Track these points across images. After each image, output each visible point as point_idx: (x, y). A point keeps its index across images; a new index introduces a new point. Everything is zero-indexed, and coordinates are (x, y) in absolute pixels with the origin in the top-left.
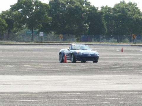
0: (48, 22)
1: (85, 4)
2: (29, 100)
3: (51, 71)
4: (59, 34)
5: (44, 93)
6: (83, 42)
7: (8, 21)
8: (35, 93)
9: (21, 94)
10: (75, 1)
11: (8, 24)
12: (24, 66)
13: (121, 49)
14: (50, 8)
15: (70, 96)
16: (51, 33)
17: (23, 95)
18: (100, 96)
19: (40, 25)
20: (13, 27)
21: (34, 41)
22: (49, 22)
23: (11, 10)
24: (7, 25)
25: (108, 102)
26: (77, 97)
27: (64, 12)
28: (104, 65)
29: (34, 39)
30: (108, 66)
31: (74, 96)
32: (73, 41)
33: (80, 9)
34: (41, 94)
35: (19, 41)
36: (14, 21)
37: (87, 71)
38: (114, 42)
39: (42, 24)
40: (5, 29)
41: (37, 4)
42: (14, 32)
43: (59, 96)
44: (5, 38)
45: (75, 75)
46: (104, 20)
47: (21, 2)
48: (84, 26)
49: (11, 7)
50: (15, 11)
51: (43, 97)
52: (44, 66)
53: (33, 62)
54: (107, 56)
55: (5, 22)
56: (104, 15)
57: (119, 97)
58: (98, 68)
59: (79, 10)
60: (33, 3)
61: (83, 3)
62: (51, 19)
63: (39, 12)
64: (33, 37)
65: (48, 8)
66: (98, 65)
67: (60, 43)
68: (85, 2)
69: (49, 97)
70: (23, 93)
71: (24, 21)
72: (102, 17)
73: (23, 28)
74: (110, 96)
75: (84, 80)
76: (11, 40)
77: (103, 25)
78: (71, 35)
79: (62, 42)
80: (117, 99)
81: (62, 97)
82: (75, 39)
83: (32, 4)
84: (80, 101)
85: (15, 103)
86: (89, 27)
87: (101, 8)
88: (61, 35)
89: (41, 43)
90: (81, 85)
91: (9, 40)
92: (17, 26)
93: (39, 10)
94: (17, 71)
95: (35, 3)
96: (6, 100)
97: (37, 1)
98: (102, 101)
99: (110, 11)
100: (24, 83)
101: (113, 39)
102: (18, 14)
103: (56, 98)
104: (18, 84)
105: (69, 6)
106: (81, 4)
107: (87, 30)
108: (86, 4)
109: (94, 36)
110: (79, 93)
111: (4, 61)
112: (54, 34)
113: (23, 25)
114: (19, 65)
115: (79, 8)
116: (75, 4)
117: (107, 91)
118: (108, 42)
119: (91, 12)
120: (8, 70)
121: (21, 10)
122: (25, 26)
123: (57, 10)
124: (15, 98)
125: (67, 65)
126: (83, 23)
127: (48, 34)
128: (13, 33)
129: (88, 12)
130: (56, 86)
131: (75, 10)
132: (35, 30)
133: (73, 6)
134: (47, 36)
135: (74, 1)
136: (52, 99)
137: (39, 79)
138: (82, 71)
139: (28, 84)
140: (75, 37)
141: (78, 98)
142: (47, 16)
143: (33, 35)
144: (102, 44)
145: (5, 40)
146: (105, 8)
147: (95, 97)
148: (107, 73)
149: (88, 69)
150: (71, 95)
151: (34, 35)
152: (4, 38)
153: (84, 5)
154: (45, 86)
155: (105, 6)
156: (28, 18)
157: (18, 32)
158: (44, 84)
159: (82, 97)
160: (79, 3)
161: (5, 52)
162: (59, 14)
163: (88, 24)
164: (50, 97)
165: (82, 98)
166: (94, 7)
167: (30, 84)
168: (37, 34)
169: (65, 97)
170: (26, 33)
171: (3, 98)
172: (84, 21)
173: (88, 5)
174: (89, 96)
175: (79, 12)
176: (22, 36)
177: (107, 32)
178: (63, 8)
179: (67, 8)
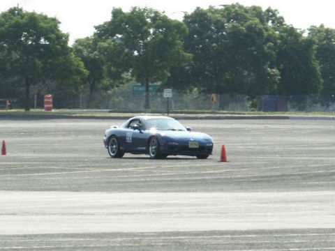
0: (183, 65)
1: (270, 21)
3: (190, 180)
4: (211, 93)
5: (170, 236)
6: (266, 113)
7: (89, 62)
8: (148, 236)
9: (117, 237)
10: (248, 15)
11: (88, 69)
12: (125, 169)
14: (188, 31)
15: (233, 242)
16: (191, 90)
17: (119, 239)
18: (303, 243)
19: (165, 71)
20: (101, 77)
21: (150, 110)
22: (186, 64)
23: (97, 37)
24: (86, 72)
26: (247, 244)
27: (221, 42)
28: (314, 168)
29: (151, 106)
30: (325, 168)
31: (240, 242)
32: (244, 110)
33: (260, 34)
34: (163, 238)
35: (116, 110)
36: (103, 63)
37: (275, 181)
39: (169, 68)
40: (82, 82)
41: (157, 22)
42: (103, 89)
43: (205, 243)
44: (83, 102)
45: (246, 190)
46: (318, 60)
47: (119, 18)
48: (269, 74)
49: (96, 31)
50: (107, 38)
51: (167, 245)
52: (172, 169)
54: (322, 144)
55: (82, 64)
56: (315, 47)
58: (301, 173)
59: (256, 37)
60: (148, 20)
61: (266, 20)
62: (191, 58)
63: (161, 40)
64: (147, 101)
65: (184, 31)
66: (300, 168)
67: (212, 115)
68: (271, 16)
69: (180, 245)
70: (121, 235)
71: (128, 62)
72: (312, 50)
73: (124, 81)
74: (325, 242)
75: (266, 203)
76: (97, 107)
77: (314, 70)
78: (238, 95)
79: (217, 111)
81: (212, 245)
82: (248, 104)
83: (146, 23)
86: (281, 75)
87: (309, 30)
88: (214, 95)
89: (166, 115)
90: (259, 214)
91: (91, 108)
92: (110, 74)
93: (161, 36)
94: (108, 183)
95: (154, 19)
97: (158, 16)
99: (329, 39)
100: (125, 211)
102: (114, 45)
103: (198, 248)
104: (110, 214)
105: (233, 26)
106: (262, 22)
107: (275, 82)
108: (273, 22)
109: (291, 96)
110: (254, 236)
111: (80, 157)
112: (197, 92)
113: (126, 73)
114: (114, 167)
115: (257, 32)
116: (248, 23)
117: (317, 229)
118: (326, 111)
119: (286, 40)
120: (89, 179)
121: (120, 36)
122: (130, 74)
123: (205, 36)
125: (227, 168)
126: (266, 66)
127: (185, 93)
128: (102, 91)
129: (279, 41)
130: (201, 217)
131: (245, 35)
132: (153, 82)
133: (241, 28)
134: (181, 99)
135: (245, 14)
137: (160, 202)
138: (262, 181)
139: (133, 214)
140: (248, 99)
142: (181, 51)
143: (147, 97)
144: (310, 115)
145: (82, 109)
146: (319, 31)
147: (288, 245)
148: (322, 186)
149: (278, 176)
150: (232, 239)
151: (151, 94)
152: (81, 104)
153: (270, 23)
154: (174, 217)
155: (318, 26)
156: (136, 56)
157: (113, 88)
158: (171, 213)
159: (259, 246)
160: (257, 20)
161: (81, 137)
162: (210, 46)
163: (278, 69)
164: (184, 246)
166: (292, 28)
167: (139, 213)
168: (159, 94)
169: (218, 244)
170: (133, 90)
171: (73, 248)
172: (269, 63)
173: (278, 23)
174: (275, 241)
175: (257, 41)
176: (123, 97)
177: (322, 87)
178: (218, 32)
179: (228, 31)
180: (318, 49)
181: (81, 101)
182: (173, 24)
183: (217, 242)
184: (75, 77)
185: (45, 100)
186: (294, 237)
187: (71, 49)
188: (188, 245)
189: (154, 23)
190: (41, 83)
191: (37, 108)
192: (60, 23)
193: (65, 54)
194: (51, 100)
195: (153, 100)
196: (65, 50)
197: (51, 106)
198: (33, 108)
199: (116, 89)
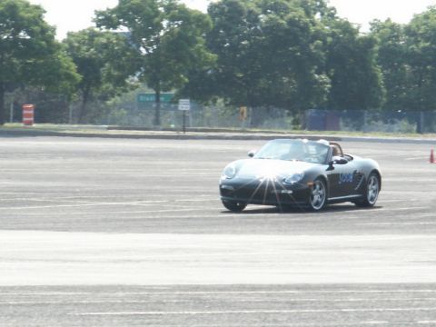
0: (205, 68)
1: (318, 14)
2: (141, 310)
3: (212, 219)
4: (240, 106)
6: (312, 132)
7: (83, 63)
9: (118, 291)
10: (290, 5)
11: (82, 74)
12: (128, 203)
13: (429, 154)
14: (212, 25)
15: (267, 299)
16: (215, 101)
17: (121, 294)
18: (360, 302)
19: (182, 76)
20: (98, 82)
21: (161, 128)
22: (208, 67)
24: (79, 77)
25: (383, 320)
26: (287, 303)
27: (254, 39)
29: (163, 122)
31: (278, 299)
32: (283, 128)
33: (305, 29)
35: (117, 126)
38: (409, 131)
39: (186, 73)
40: (73, 88)
41: (172, 12)
42: (99, 98)
43: (233, 301)
44: (73, 115)
45: (286, 232)
46: (379, 64)
48: (316, 81)
51: (184, 303)
52: (189, 203)
53: (156, 191)
55: (74, 67)
56: (377, 48)
57: (418, 306)
59: (300, 33)
60: (161, 9)
61: (313, 12)
62: (215, 59)
64: (157, 115)
65: (207, 24)
67: (241, 134)
68: (319, 7)
69: (201, 303)
70: (123, 288)
71: (135, 63)
72: (373, 52)
73: (128, 89)
74: (389, 301)
75: (312, 249)
76: (92, 122)
77: (375, 77)
78: (275, 109)
79: (248, 129)
80: (409, 312)
81: (242, 302)
82: (289, 120)
83: (158, 13)
84: (295, 316)
85: (95, 321)
86: (331, 84)
87: (371, 24)
88: (245, 109)
89: (182, 133)
90: (303, 263)
91: (85, 123)
92: (110, 78)
94: (106, 220)
95: (169, 8)
96: (69, 311)
97: (172, 4)
98: (365, 318)
99: (397, 37)
100: (126, 257)
101: (404, 124)
103: (223, 307)
104: (109, 261)
105: (271, 19)
106: (308, 14)
107: (324, 92)
108: (322, 14)
109: (345, 111)
110: (296, 292)
111: (69, 187)
112: (223, 105)
113: (131, 77)
114: (114, 200)
115: (301, 27)
116: (290, 15)
117: (378, 285)
118: (389, 131)
119: (339, 38)
120: (82, 215)
122: (136, 79)
123: (233, 31)
124: (95, 304)
126: (313, 71)
127: (206, 105)
128: (99, 101)
129: (329, 39)
130: (227, 266)
131: (286, 30)
132: (165, 91)
133: (281, 21)
134: (201, 112)
135: (286, 2)
136: (210, 309)
139: (138, 261)
140: (289, 115)
141: (292, 308)
142: (202, 50)
143: (157, 108)
144: (369, 136)
145: (73, 124)
146: (384, 27)
147: (341, 305)
148: (384, 228)
150: (268, 295)
151: (162, 106)
152: (70, 116)
153: (318, 16)
154: (192, 267)
155: (383, 20)
156: (145, 56)
157: (113, 97)
158: (187, 261)
159: (302, 305)
160: (301, 12)
161: (71, 160)
162: (239, 44)
163: (328, 75)
164: (205, 304)
165: (302, 308)
166: (347, 23)
167: (147, 261)
168: (173, 106)
169: (250, 302)
170: (139, 101)
171: (61, 304)
172: (316, 67)
173: (329, 15)
174: (323, 300)
175: (301, 38)
176: (127, 109)
177: (385, 99)
178: (250, 27)
179: (264, 26)
180: (380, 51)
181: (71, 113)
182: (193, 15)
183: (248, 299)
184: (64, 82)
185: (25, 112)
186: (348, 294)
187: (58, 47)
188: (211, 303)
189: (168, 13)
190: (18, 90)
191: (14, 122)
192: (45, 12)
193: (51, 52)
194: (32, 112)
195: (165, 113)
196: (52, 47)
197: (32, 119)
198: (8, 121)
199: (117, 98)
